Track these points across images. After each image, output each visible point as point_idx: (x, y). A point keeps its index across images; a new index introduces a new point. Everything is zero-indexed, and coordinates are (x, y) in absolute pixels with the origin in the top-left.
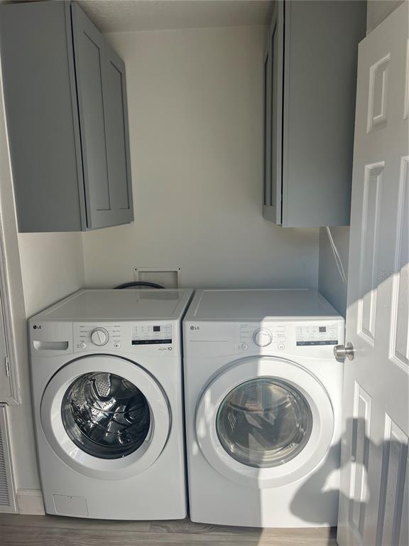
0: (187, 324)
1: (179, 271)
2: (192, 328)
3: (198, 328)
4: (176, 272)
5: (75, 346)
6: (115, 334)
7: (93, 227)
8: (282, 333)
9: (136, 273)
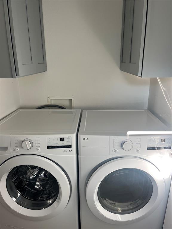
0: (81, 137)
1: (73, 99)
2: (84, 139)
3: (88, 139)
4: (71, 99)
5: (12, 150)
6: (36, 143)
7: (20, 76)
8: (139, 143)
9: (49, 100)
